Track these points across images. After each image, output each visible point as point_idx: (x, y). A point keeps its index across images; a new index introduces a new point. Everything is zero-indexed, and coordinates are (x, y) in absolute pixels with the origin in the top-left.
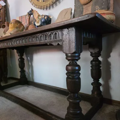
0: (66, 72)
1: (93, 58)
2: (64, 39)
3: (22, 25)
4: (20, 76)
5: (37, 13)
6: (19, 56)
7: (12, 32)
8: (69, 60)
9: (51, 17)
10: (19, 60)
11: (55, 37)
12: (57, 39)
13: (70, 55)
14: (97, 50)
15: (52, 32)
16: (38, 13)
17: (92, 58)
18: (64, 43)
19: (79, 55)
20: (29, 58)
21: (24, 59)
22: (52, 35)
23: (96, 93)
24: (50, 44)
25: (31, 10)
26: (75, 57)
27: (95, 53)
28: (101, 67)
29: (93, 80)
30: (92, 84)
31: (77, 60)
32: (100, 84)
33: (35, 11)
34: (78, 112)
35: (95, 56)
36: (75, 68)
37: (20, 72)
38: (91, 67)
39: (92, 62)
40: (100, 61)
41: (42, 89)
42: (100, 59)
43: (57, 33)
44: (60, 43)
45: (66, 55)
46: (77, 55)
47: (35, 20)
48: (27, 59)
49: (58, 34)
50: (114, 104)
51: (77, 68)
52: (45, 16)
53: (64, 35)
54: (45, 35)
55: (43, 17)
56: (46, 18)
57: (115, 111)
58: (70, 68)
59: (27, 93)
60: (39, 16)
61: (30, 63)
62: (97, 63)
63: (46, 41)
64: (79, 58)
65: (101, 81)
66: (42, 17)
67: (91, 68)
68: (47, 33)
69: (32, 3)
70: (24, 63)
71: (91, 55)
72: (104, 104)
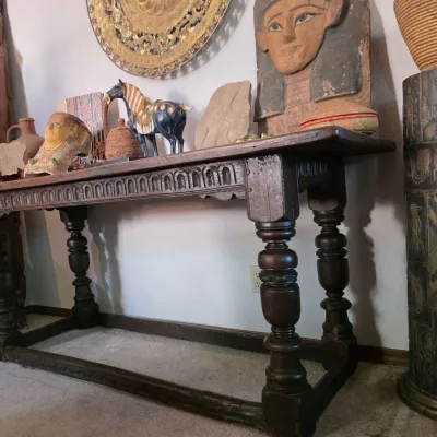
0: (260, 270)
1: (321, 228)
2: (250, 186)
3: (86, 129)
4: (75, 299)
5: (138, 93)
6: (69, 230)
7: (58, 156)
8: (265, 239)
9: (186, 108)
10: (68, 245)
11: (224, 177)
12: (229, 183)
13: (268, 225)
14: (331, 206)
15: (215, 164)
16: (142, 94)
17: (318, 230)
18: (251, 194)
19: (293, 224)
20: (101, 235)
21: (85, 240)
22: (215, 174)
23: (336, 331)
24: (208, 197)
25: (117, 83)
26: (283, 229)
27: (328, 215)
28: (345, 252)
29: (327, 294)
30: (324, 305)
31: (288, 238)
32: (347, 305)
33: (131, 86)
34: (298, 376)
35: (329, 223)
36: (283, 259)
37: (74, 284)
38: (318, 253)
39: (319, 239)
40: (342, 235)
41: (156, 338)
42: (343, 229)
43: (230, 167)
44: (240, 195)
45: (259, 225)
46: (287, 224)
47: (135, 117)
48: (96, 238)
49: (231, 170)
50: (390, 359)
51: (289, 259)
52: (167, 107)
53: (251, 175)
54: (194, 174)
55: (163, 108)
56: (171, 110)
57: (394, 378)
58: (269, 259)
59: (112, 350)
60: (146, 102)
61: (106, 253)
62: (335, 241)
63: (197, 188)
64: (293, 233)
65: (348, 294)
66: (159, 109)
67: (317, 258)
68: (201, 167)
69: (111, 56)
70: (87, 253)
71: (316, 220)
72: (361, 364)
